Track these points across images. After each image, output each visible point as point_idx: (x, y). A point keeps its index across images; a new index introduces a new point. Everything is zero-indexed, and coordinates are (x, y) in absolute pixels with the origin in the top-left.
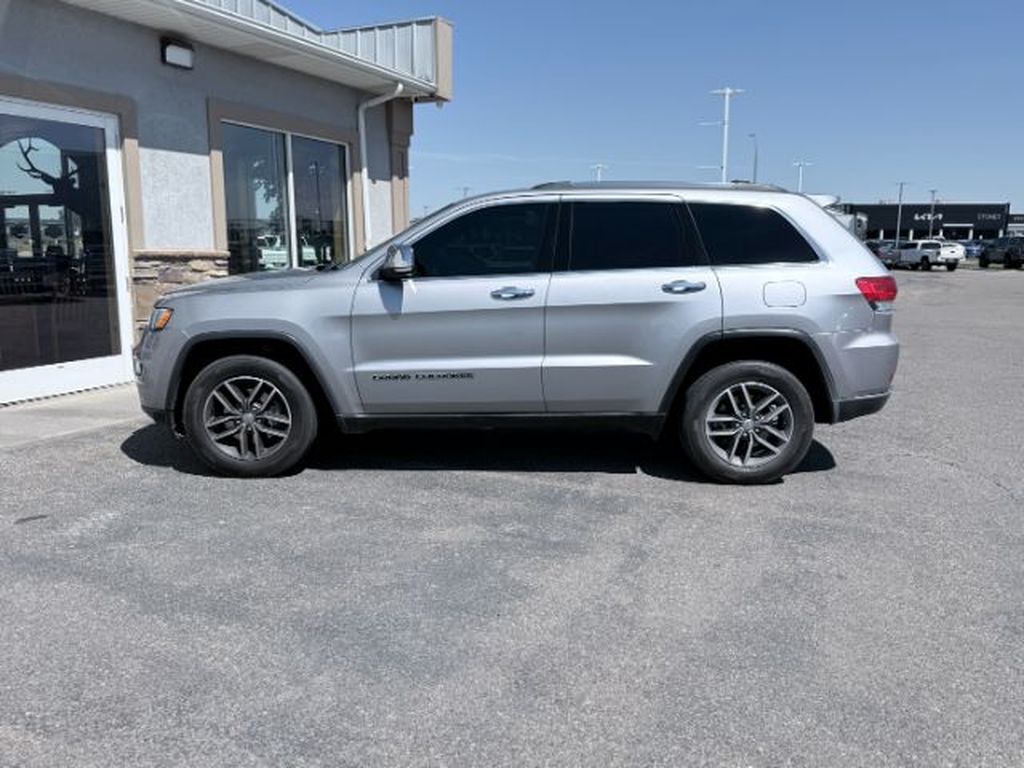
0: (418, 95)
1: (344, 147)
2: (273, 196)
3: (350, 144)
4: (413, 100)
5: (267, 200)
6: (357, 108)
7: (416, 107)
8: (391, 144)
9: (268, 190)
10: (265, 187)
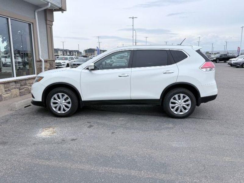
0: (55, 9)
1: (30, 24)
2: (5, 41)
3: (32, 23)
4: (54, 10)
5: (3, 42)
6: (35, 11)
7: (54, 12)
8: (46, 24)
9: (3, 39)
10: (2, 38)
